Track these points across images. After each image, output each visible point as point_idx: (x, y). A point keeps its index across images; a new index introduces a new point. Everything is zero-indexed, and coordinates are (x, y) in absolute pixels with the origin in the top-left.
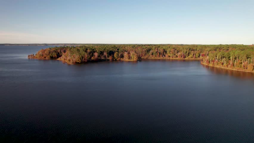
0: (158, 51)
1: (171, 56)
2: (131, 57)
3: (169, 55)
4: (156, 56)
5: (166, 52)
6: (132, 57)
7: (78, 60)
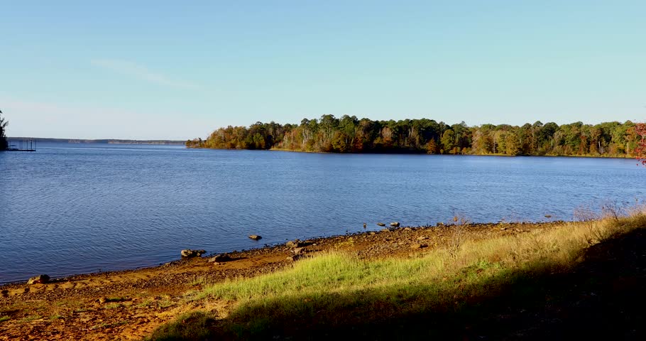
0: (580, 133)
1: (627, 150)
2: (497, 145)
3: (621, 146)
4: (574, 150)
5: (609, 139)
6: (500, 145)
7: (338, 143)
